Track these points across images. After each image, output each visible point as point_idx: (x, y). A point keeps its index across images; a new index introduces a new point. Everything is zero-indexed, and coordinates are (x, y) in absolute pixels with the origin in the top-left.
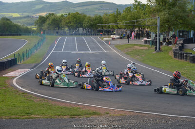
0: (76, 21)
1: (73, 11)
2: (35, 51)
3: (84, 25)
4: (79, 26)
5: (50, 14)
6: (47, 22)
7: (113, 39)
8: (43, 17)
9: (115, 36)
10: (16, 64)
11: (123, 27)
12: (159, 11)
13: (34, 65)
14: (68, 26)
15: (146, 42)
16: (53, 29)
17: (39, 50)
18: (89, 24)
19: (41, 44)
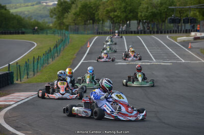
0: (125, 8)
2: (51, 60)
3: (139, 15)
4: (130, 16)
6: (73, 10)
7: (196, 39)
9: (198, 35)
10: (12, 83)
14: (110, 18)
16: (83, 23)
17: (57, 58)
18: (150, 13)
19: (62, 49)
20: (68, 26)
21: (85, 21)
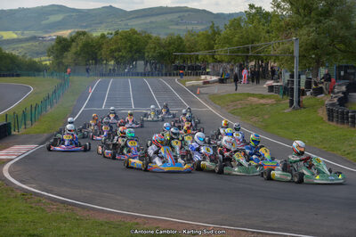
0: (131, 47)
1: (124, 26)
2: (49, 107)
3: (146, 54)
4: (136, 56)
5: (79, 34)
6: (73, 49)
7: (206, 83)
8: (65, 40)
9: (209, 78)
10: (10, 134)
11: (227, 60)
12: (297, 26)
13: (46, 135)
14: (114, 57)
15: (271, 88)
16: (84, 63)
17: (56, 105)
18: (157, 53)
19: (61, 94)
21: (86, 61)
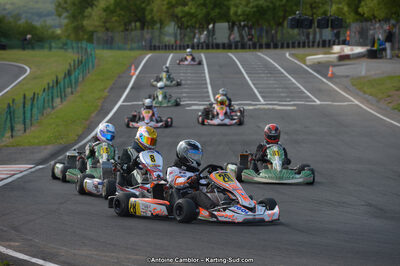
2: (57, 101)
3: (232, 10)
4: (214, 13)
6: (102, 3)
7: (343, 58)
9: (347, 50)
11: (381, 14)
13: (50, 149)
14: (175, 17)
16: (122, 28)
17: (70, 98)
18: (253, 7)
19: (80, 79)
20: (91, 34)
21: (125, 25)
